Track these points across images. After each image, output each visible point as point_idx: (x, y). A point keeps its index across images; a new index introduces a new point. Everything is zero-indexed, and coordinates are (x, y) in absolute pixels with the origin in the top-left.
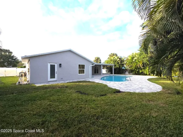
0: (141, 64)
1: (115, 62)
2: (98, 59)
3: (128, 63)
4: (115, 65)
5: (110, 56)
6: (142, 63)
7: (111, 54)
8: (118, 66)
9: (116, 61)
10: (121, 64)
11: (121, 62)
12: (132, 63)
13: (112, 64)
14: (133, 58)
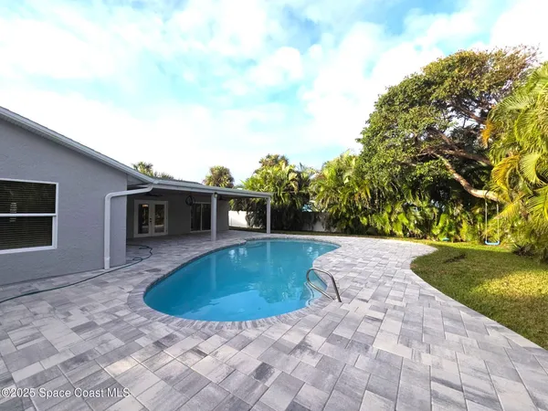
0: (366, 194)
1: (280, 184)
2: (221, 175)
3: (322, 189)
4: (278, 198)
5: (263, 163)
6: (370, 191)
7: (269, 157)
8: (286, 201)
9: (282, 180)
10: (299, 194)
11: (300, 187)
12: (335, 189)
13: (267, 191)
14: (339, 172)
